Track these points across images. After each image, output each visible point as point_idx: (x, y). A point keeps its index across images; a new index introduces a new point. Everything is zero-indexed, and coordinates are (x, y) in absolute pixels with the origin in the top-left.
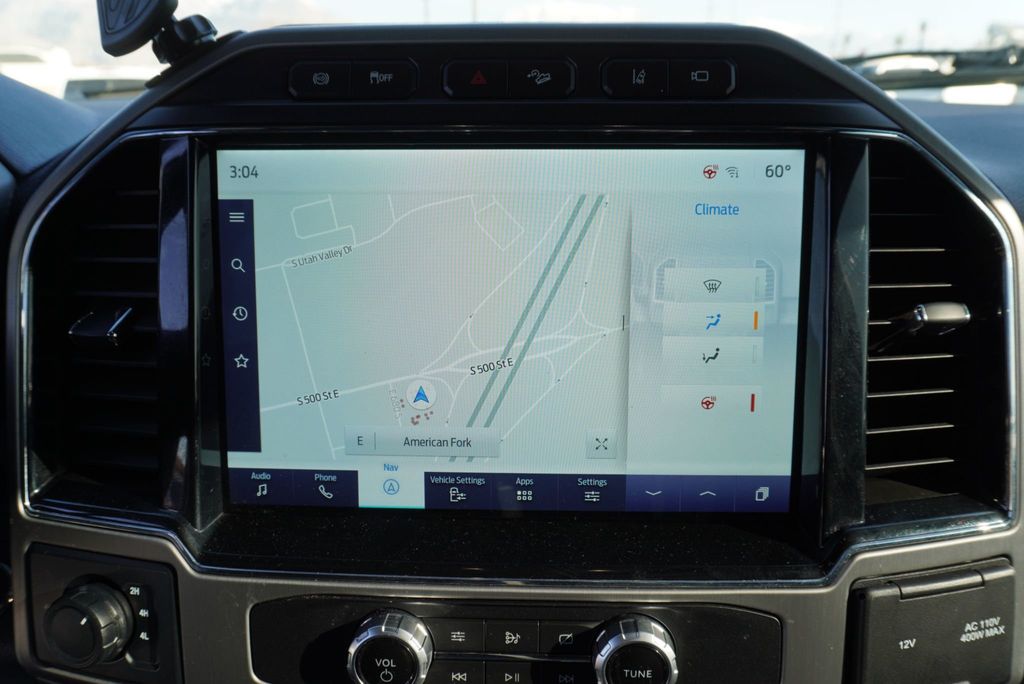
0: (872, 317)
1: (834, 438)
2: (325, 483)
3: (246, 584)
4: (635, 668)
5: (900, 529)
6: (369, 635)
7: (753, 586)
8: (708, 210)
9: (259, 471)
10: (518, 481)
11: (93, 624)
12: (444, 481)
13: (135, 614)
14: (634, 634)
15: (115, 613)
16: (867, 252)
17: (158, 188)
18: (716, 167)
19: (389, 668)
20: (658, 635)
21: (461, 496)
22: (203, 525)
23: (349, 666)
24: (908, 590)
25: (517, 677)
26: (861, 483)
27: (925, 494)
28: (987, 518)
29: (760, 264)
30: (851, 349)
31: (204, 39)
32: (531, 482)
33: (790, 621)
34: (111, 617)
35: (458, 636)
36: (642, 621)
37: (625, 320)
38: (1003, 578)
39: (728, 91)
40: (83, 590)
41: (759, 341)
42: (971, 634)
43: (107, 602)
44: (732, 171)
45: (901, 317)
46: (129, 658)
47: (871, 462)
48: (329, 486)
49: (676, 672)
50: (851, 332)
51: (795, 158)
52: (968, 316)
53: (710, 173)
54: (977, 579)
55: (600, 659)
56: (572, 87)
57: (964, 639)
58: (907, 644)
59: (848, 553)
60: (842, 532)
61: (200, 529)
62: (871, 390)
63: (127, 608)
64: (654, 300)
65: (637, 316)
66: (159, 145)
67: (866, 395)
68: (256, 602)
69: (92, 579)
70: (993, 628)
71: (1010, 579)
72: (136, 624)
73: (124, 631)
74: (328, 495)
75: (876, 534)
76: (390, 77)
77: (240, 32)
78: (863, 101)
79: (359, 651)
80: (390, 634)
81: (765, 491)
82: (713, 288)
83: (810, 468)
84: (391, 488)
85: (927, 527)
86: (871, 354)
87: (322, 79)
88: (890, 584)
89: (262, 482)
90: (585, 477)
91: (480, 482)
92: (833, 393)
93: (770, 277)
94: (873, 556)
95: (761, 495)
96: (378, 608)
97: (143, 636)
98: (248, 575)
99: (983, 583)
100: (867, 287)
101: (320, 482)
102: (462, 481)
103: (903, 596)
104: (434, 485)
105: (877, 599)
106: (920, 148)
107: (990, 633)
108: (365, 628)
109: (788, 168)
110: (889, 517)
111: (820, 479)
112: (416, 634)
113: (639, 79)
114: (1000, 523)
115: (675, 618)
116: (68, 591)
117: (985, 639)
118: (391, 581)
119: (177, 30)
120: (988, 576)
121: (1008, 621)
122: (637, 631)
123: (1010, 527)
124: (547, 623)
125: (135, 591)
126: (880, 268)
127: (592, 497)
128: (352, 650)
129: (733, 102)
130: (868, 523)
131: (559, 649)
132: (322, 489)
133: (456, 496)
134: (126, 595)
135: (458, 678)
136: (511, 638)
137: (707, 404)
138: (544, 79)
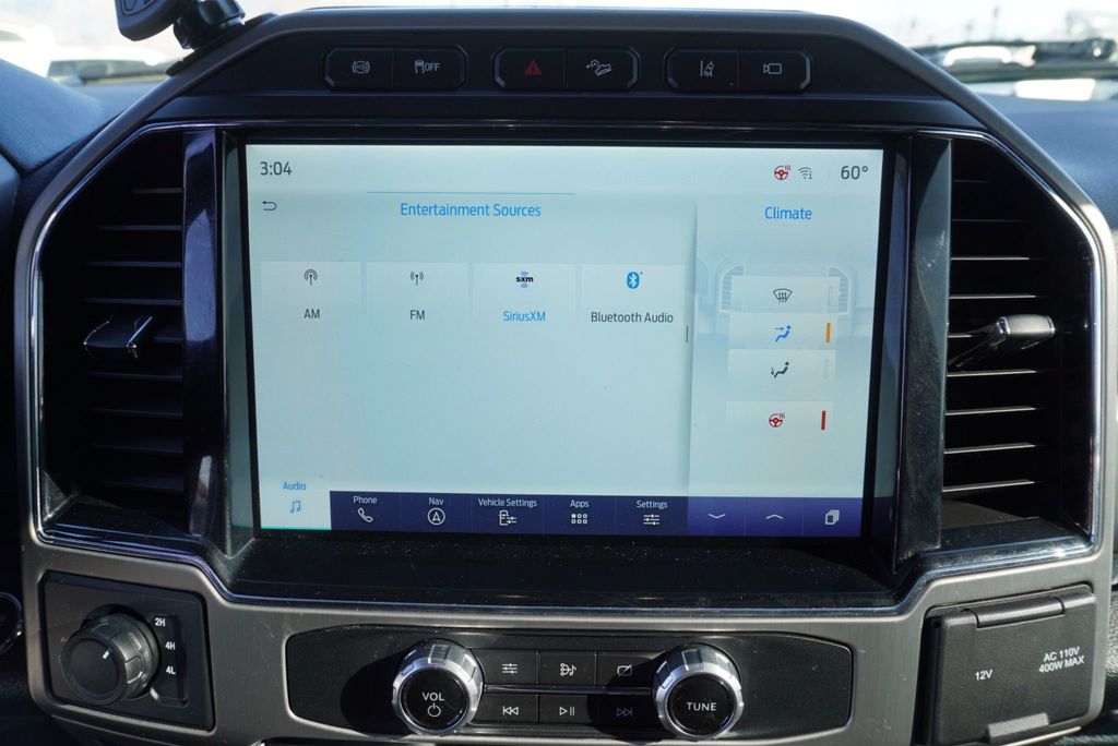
0: (952, 330)
1: (909, 459)
2: (363, 505)
3: (282, 614)
4: (698, 701)
5: (976, 554)
6: (414, 667)
7: (823, 615)
8: (779, 214)
10: (573, 504)
11: (116, 658)
12: (493, 503)
13: (160, 647)
14: (697, 665)
15: (140, 646)
16: (948, 260)
17: (181, 186)
18: (788, 167)
19: (437, 702)
20: (722, 665)
21: (512, 520)
22: (234, 550)
23: (394, 702)
24: (984, 618)
25: (572, 711)
26: (938, 504)
27: (1003, 517)
28: (1068, 542)
29: (834, 272)
30: (928, 365)
31: (230, 22)
32: (586, 504)
33: (861, 651)
34: (135, 650)
35: (510, 668)
36: (706, 651)
37: (688, 331)
38: (1084, 606)
39: (803, 85)
40: (105, 621)
41: (831, 354)
42: (1049, 664)
43: (131, 634)
44: (805, 171)
45: (982, 330)
46: (154, 694)
47: (947, 484)
48: (369, 509)
49: (741, 704)
50: (930, 345)
51: (873, 159)
52: (1053, 330)
53: (781, 174)
54: (1057, 606)
55: (662, 692)
56: (635, 79)
57: (1042, 669)
58: (984, 675)
59: (924, 580)
60: (916, 557)
61: (229, 558)
62: (949, 407)
63: (151, 640)
64: (721, 311)
65: (701, 327)
66: (179, 139)
67: (944, 413)
68: (293, 633)
69: (115, 610)
70: (1072, 658)
71: (1091, 607)
72: (162, 658)
73: (149, 666)
74: (368, 519)
75: (952, 559)
76: (436, 66)
77: (271, 15)
78: (946, 97)
79: (405, 685)
80: (437, 666)
81: (835, 515)
82: (783, 298)
83: (883, 490)
85: (1006, 552)
86: (950, 369)
87: (362, 67)
88: (967, 611)
90: (644, 499)
91: (531, 504)
92: (909, 410)
93: (843, 286)
94: (948, 583)
95: (831, 519)
96: (424, 639)
97: (170, 670)
98: (285, 604)
99: (1063, 611)
100: (947, 298)
101: (359, 505)
102: (512, 503)
103: (979, 625)
104: (483, 508)
105: (953, 627)
106: (1005, 149)
107: (1069, 663)
108: (410, 661)
109: (865, 169)
110: (964, 542)
111: (896, 502)
112: (465, 665)
113: (707, 71)
114: (1081, 547)
115: (742, 648)
116: (87, 623)
117: (1064, 669)
118: (438, 610)
119: (202, 12)
120: (1069, 604)
121: (1088, 651)
122: (701, 661)
123: (1092, 553)
124: (605, 654)
125: (160, 622)
127: (651, 520)
128: (398, 683)
129: (808, 97)
130: (944, 548)
131: (617, 682)
132: (361, 513)
133: (506, 519)
134: (151, 627)
135: (510, 712)
136: (566, 670)
137: (775, 421)
138: (603, 70)
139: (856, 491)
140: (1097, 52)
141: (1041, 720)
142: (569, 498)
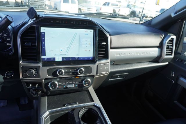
0: (98, 44)
1: (96, 53)
3: (47, 67)
4: (81, 71)
6: (59, 70)
7: (90, 65)
8: (86, 34)
10: (70, 58)
11: (32, 72)
14: (81, 69)
16: (98, 38)
19: (61, 73)
20: (83, 69)
24: (101, 65)
26: (98, 57)
28: (107, 60)
29: (90, 39)
30: (97, 46)
33: (92, 67)
35: (66, 70)
37: (79, 44)
38: (108, 64)
41: (90, 45)
42: (106, 68)
43: (33, 70)
46: (34, 76)
47: (98, 55)
48: (53, 59)
49: (84, 71)
51: (93, 30)
52: (106, 44)
53: (86, 31)
55: (78, 71)
56: (75, 24)
58: (101, 69)
60: (96, 60)
61: (41, 63)
65: (80, 43)
67: (98, 50)
68: (48, 69)
69: (30, 68)
72: (35, 72)
80: (61, 70)
82: (86, 41)
83: (94, 56)
84: (59, 59)
85: (102, 60)
87: (52, 21)
89: (46, 59)
90: (76, 57)
91: (67, 58)
94: (98, 62)
95: (90, 58)
96: (60, 68)
102: (65, 58)
104: (63, 59)
105: (99, 65)
106: (102, 30)
110: (100, 60)
111: (94, 57)
113: (80, 23)
115: (85, 68)
123: (109, 60)
125: (35, 69)
126: (99, 40)
127: (76, 59)
128: (57, 72)
129: (88, 26)
130: (98, 60)
131: (75, 71)
135: (66, 74)
136: (71, 70)
137: (86, 51)
138: (72, 23)
139: (92, 56)
140: (117, 15)
141: (105, 72)
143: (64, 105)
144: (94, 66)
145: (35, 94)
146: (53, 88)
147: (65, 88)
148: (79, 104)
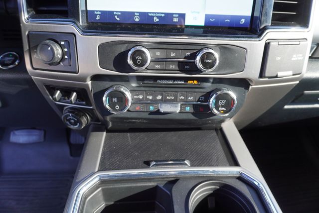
4: (207, 60)
9: (97, 11)
11: (52, 50)
12: (152, 15)
13: (63, 51)
19: (140, 59)
21: (157, 20)
22: (83, 23)
25: (174, 66)
32: (177, 16)
33: (248, 50)
35: (158, 54)
42: (294, 58)
46: (62, 64)
48: (118, 16)
49: (218, 61)
55: (198, 58)
57: (293, 59)
58: (278, 58)
68: (100, 44)
74: (118, 19)
80: (140, 49)
81: (243, 20)
89: (98, 15)
91: (163, 15)
94: (271, 34)
97: (66, 57)
98: (98, 35)
101: (115, 15)
102: (158, 15)
103: (279, 45)
105: (272, 45)
107: (299, 58)
117: (298, 60)
121: (304, 56)
124: (183, 50)
125: (63, 43)
130: (271, 25)
131: (186, 58)
132: (116, 17)
133: (156, 20)
134: (60, 45)
135: (158, 67)
136: (173, 54)
139: (250, 14)
141: (291, 73)
142: (173, 14)
143: (147, 164)
144: (254, 47)
145: (72, 121)
146: (117, 107)
147: (152, 113)
148: (192, 165)
